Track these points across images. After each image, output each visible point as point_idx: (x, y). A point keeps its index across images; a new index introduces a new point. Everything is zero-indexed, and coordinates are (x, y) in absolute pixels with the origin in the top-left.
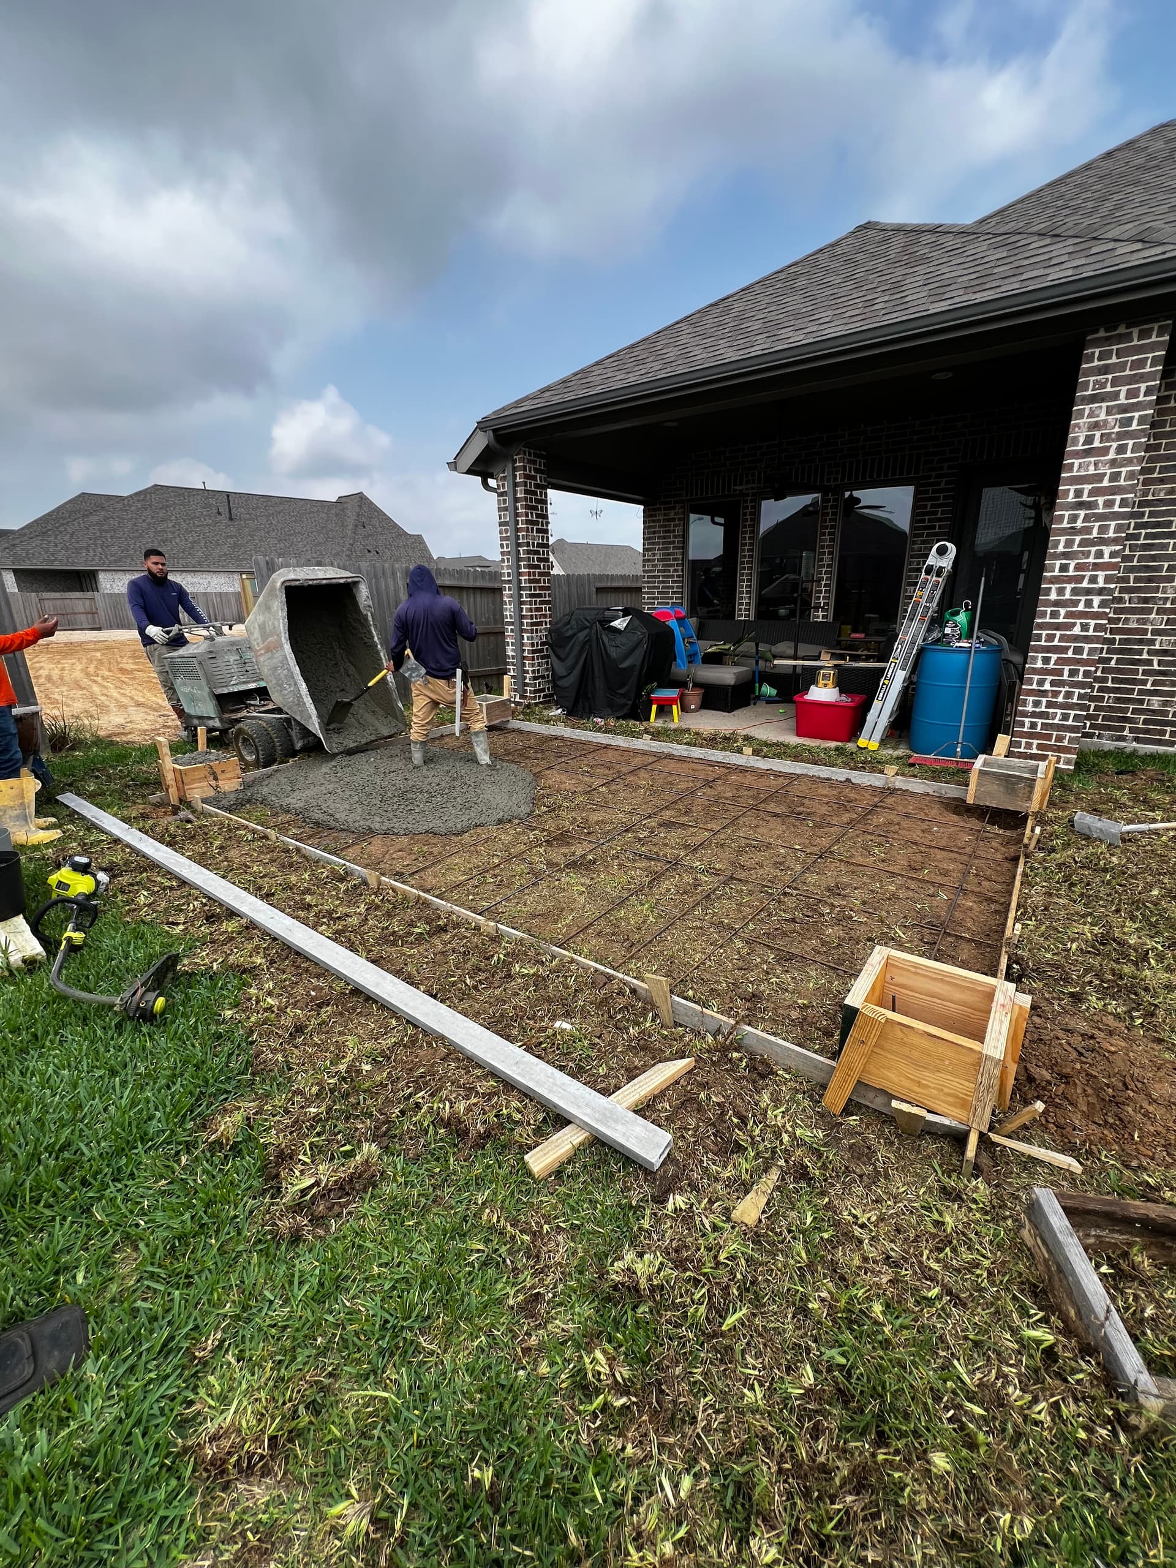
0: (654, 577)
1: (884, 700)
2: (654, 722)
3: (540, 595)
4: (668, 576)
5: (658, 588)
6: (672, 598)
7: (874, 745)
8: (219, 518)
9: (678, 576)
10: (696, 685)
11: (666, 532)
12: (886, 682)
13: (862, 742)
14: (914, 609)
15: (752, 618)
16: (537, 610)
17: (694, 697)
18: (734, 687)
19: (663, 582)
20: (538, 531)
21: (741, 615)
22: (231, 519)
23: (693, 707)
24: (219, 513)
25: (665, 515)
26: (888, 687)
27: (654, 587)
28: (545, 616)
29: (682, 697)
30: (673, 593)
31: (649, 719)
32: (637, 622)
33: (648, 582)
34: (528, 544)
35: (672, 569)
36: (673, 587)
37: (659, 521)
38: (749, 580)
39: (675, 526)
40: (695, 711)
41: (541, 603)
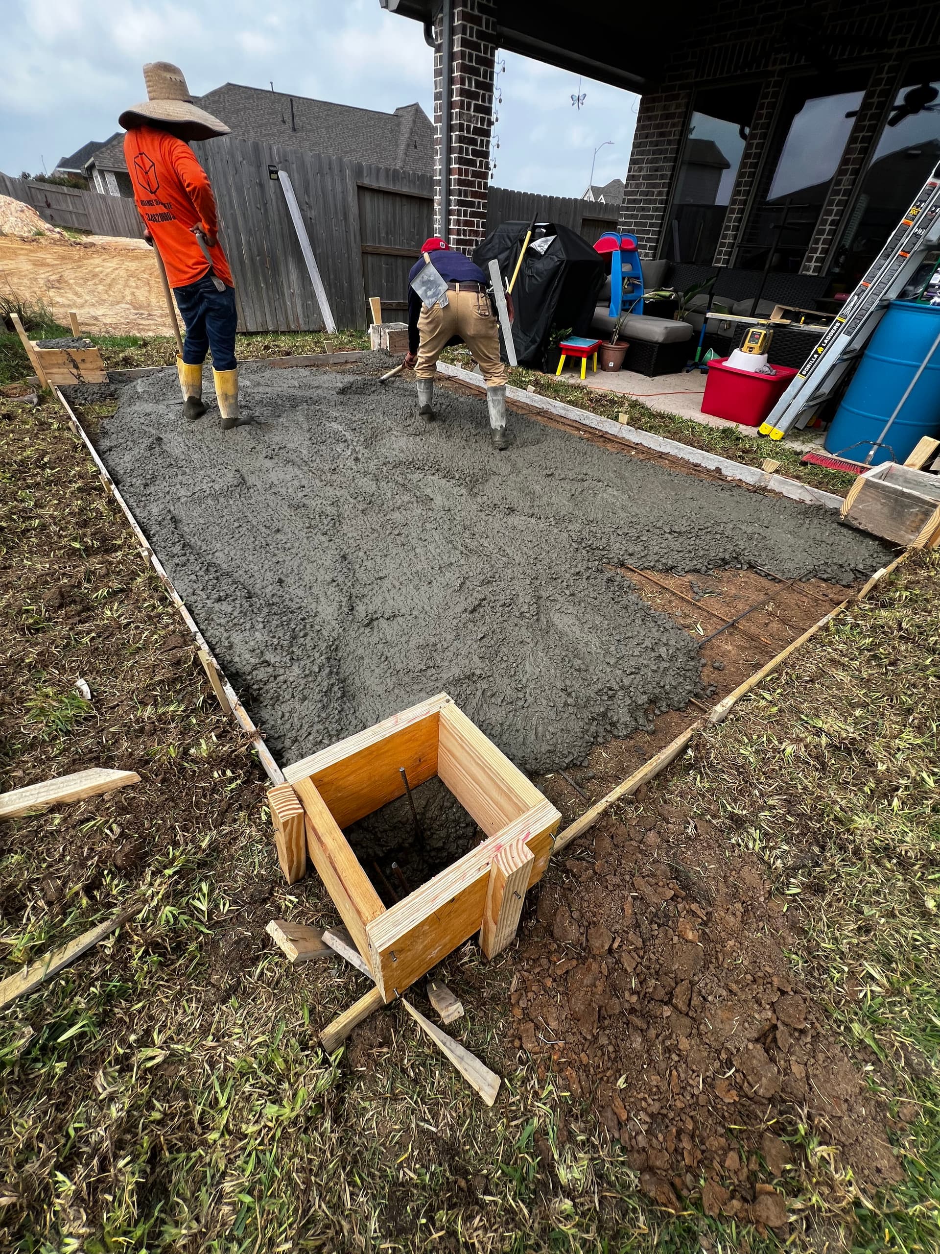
0: (634, 201)
1: (808, 376)
2: (559, 376)
3: (471, 204)
4: (650, 202)
5: (635, 217)
6: (648, 232)
7: (777, 434)
8: (284, 127)
9: (661, 202)
10: (623, 338)
11: (662, 134)
12: (820, 350)
13: (765, 428)
14: (898, 238)
15: (731, 266)
16: (467, 223)
17: (614, 353)
18: (662, 345)
19: (643, 209)
20: (478, 109)
21: (718, 261)
22: (294, 130)
23: (611, 364)
24: (284, 122)
25: (665, 108)
26: (821, 357)
27: (632, 217)
28: (476, 233)
29: (599, 349)
30: (652, 225)
31: (554, 371)
32: (559, 245)
33: (627, 209)
34: (461, 127)
35: (656, 190)
36: (652, 217)
37: (656, 117)
38: (741, 211)
39: (673, 125)
40: (616, 369)
41: (473, 214)
